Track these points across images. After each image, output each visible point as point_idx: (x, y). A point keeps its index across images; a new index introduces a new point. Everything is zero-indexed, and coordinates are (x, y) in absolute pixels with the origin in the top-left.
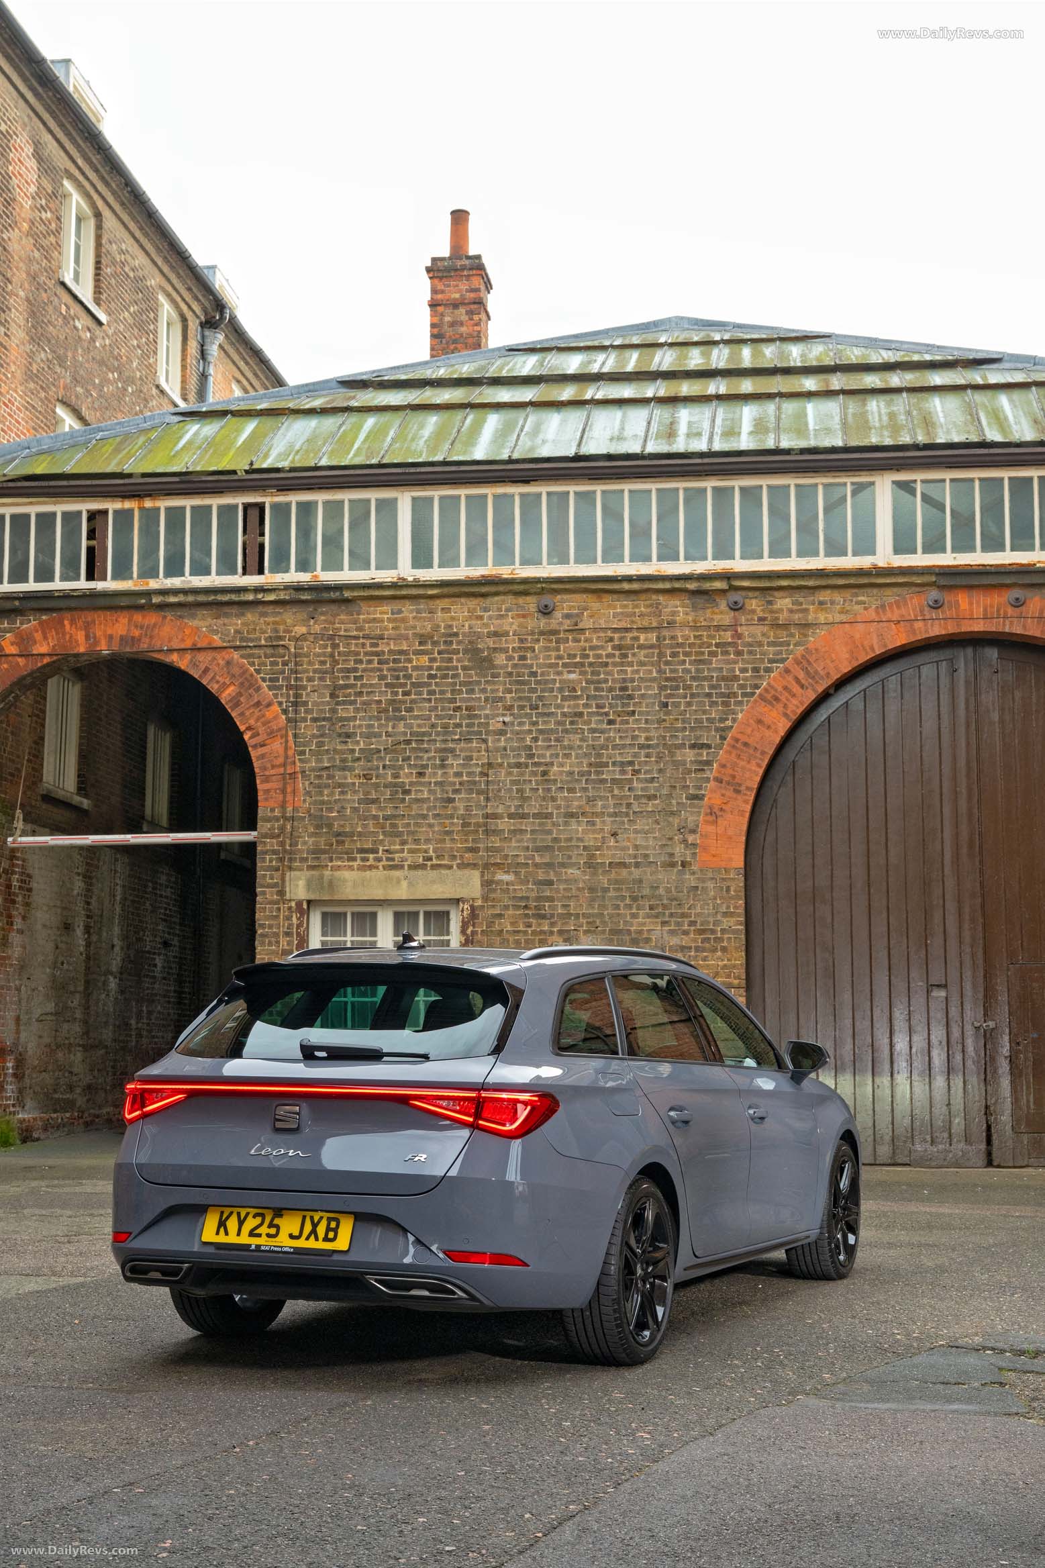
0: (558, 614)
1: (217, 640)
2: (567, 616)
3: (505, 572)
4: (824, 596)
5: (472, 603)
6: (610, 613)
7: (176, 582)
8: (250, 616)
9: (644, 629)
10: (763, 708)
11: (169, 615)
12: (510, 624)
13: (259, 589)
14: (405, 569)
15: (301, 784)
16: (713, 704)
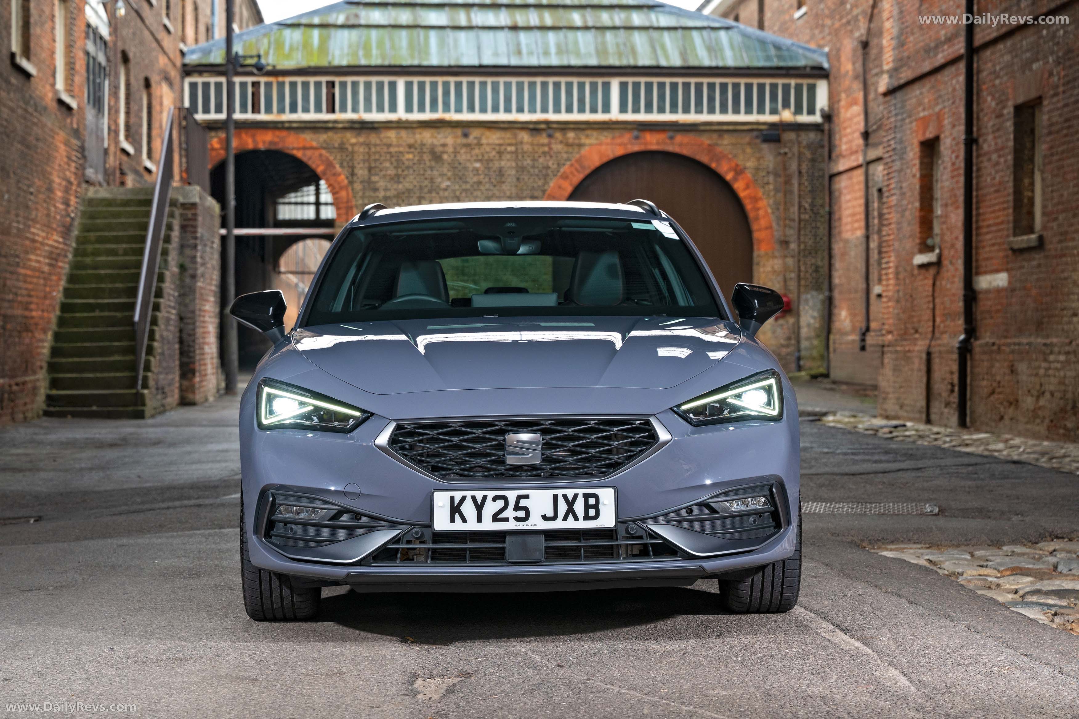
0: (471, 137)
1: (314, 144)
2: (475, 138)
3: (448, 117)
4: (589, 132)
5: (432, 131)
6: (494, 137)
7: (294, 117)
8: (330, 134)
9: (510, 145)
10: (562, 182)
11: (292, 132)
12: (450, 141)
13: (336, 122)
14: (401, 114)
15: (355, 211)
16: (540, 179)
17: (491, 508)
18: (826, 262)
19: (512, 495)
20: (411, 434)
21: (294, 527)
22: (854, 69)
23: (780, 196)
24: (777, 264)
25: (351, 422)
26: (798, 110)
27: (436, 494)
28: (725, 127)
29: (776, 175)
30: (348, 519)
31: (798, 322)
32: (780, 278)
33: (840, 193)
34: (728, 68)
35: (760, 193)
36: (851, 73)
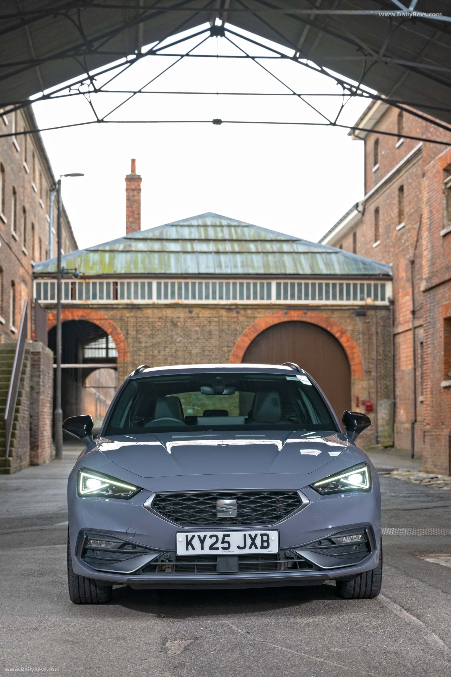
0: (194, 313)
1: (106, 317)
2: (196, 313)
3: (181, 302)
4: (259, 310)
5: (172, 309)
6: (206, 313)
7: (95, 302)
8: (115, 311)
9: (215, 317)
10: (244, 338)
11: (94, 310)
12: (182, 315)
13: (118, 304)
14: (155, 300)
15: (129, 354)
16: (232, 336)
17: (209, 542)
18: (392, 383)
19: (220, 535)
20: (163, 500)
21: (98, 552)
22: (407, 276)
23: (366, 346)
24: (365, 384)
25: (131, 493)
26: (376, 298)
27: (178, 534)
28: (335, 308)
29: (364, 334)
30: (128, 548)
31: (376, 416)
32: (366, 392)
33: (400, 344)
34: (337, 275)
35: (355, 344)
36: (405, 278)
